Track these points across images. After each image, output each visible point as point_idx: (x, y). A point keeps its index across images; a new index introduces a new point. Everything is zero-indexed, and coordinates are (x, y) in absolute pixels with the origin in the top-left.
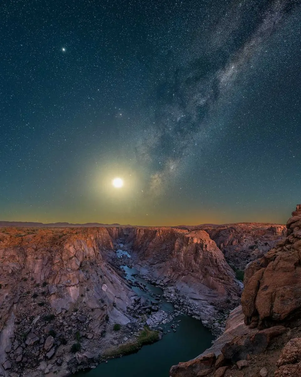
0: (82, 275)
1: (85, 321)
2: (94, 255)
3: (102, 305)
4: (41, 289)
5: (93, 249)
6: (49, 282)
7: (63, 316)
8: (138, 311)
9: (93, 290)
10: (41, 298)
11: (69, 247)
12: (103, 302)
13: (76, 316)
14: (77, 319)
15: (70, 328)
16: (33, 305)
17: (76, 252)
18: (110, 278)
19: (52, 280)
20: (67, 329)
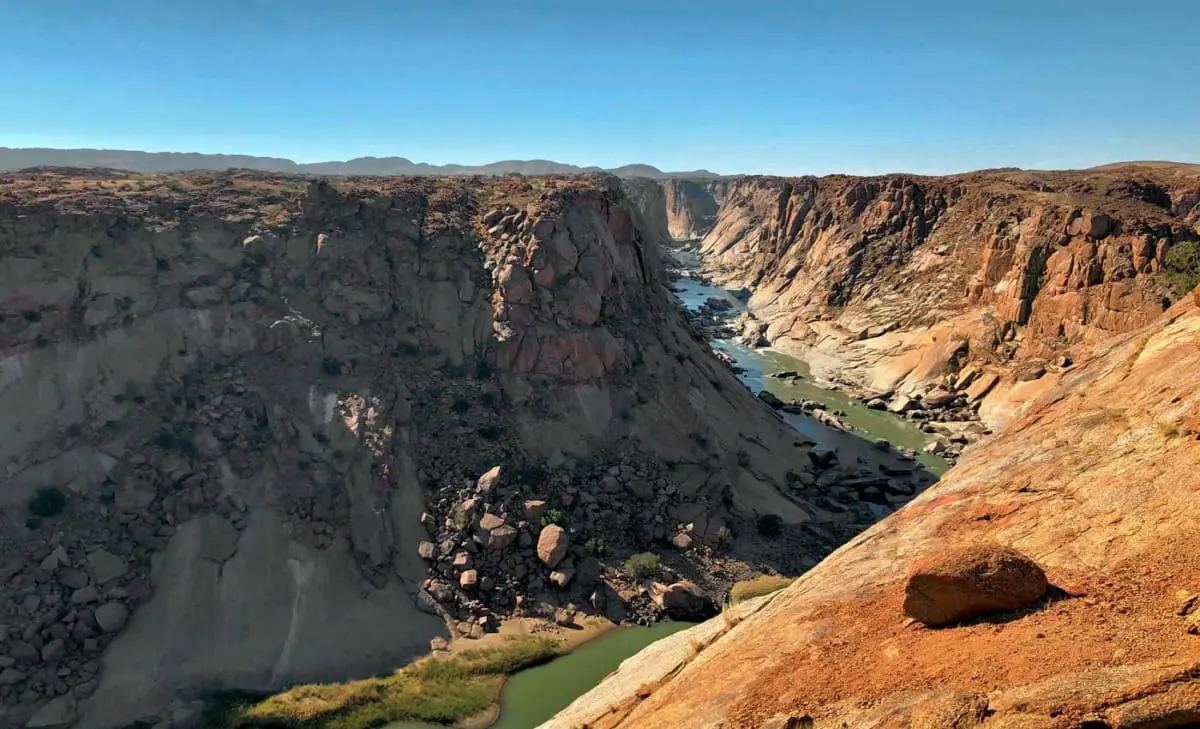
0: (615, 346)
1: (655, 498)
2: (640, 274)
3: (704, 455)
4: (473, 384)
5: (635, 252)
6: (500, 364)
7: (572, 476)
8: (836, 490)
9: (660, 400)
10: (481, 415)
11: (552, 237)
12: (703, 443)
13: (619, 479)
14: (626, 489)
15: (603, 513)
16: (463, 435)
17: (579, 257)
18: (708, 372)
19: (508, 355)
20: (597, 515)
